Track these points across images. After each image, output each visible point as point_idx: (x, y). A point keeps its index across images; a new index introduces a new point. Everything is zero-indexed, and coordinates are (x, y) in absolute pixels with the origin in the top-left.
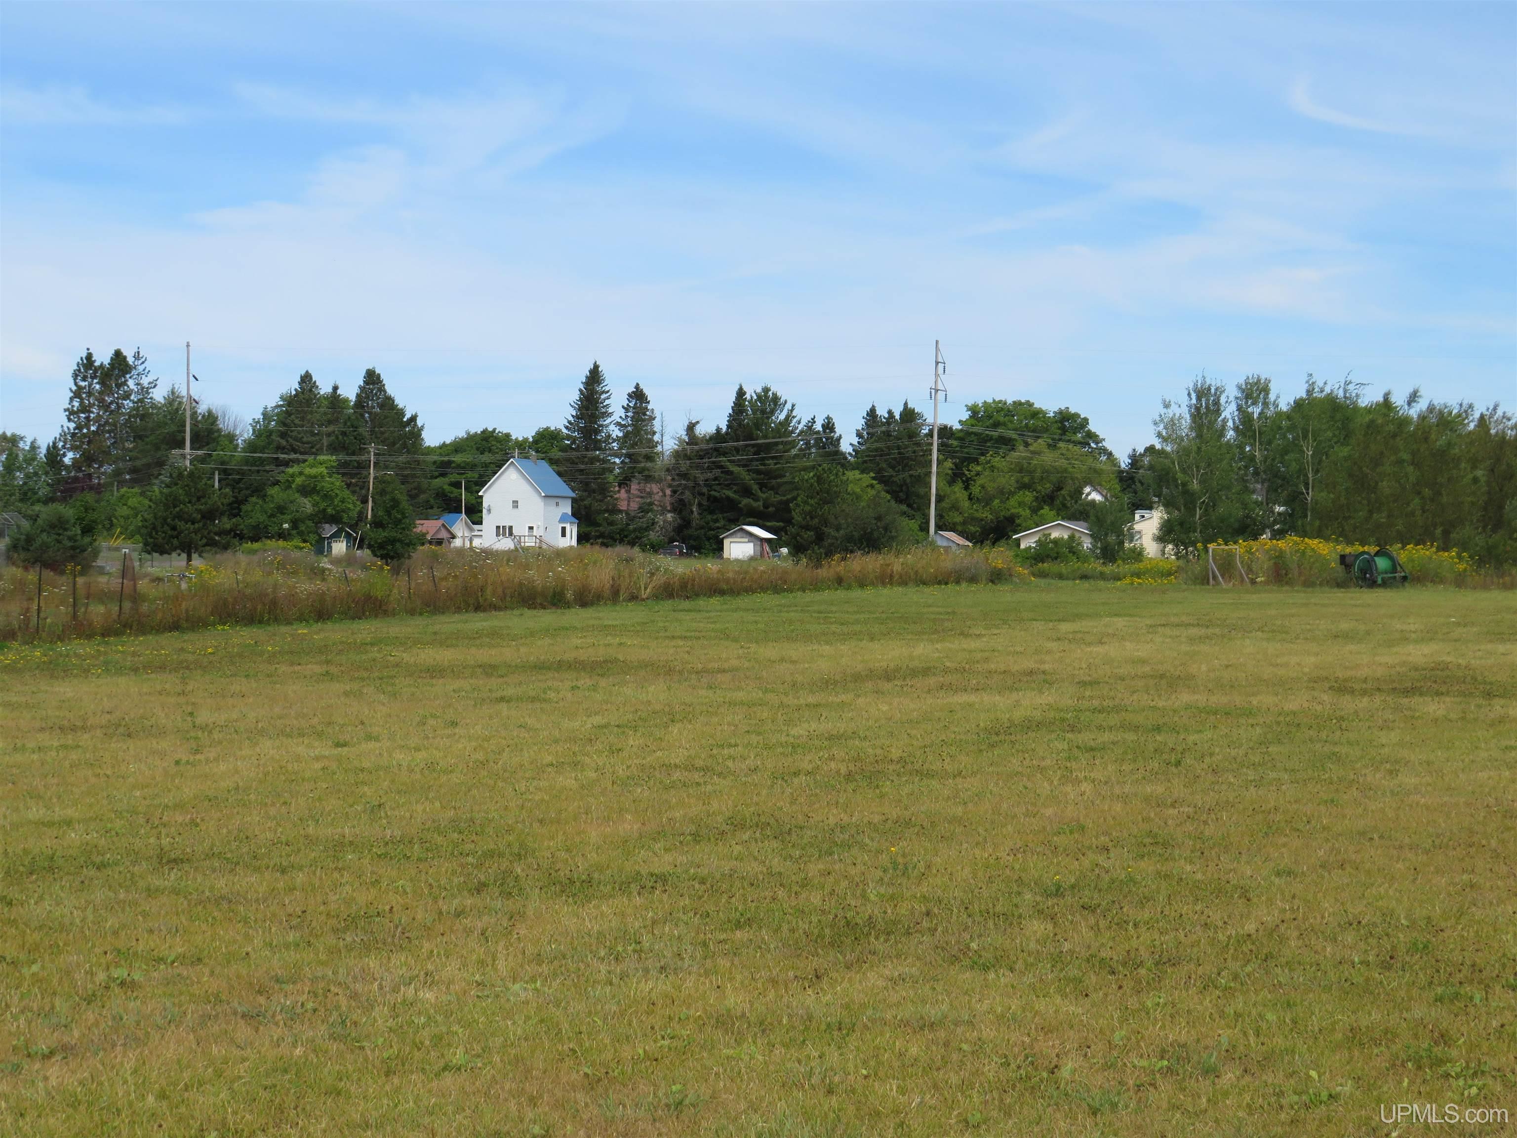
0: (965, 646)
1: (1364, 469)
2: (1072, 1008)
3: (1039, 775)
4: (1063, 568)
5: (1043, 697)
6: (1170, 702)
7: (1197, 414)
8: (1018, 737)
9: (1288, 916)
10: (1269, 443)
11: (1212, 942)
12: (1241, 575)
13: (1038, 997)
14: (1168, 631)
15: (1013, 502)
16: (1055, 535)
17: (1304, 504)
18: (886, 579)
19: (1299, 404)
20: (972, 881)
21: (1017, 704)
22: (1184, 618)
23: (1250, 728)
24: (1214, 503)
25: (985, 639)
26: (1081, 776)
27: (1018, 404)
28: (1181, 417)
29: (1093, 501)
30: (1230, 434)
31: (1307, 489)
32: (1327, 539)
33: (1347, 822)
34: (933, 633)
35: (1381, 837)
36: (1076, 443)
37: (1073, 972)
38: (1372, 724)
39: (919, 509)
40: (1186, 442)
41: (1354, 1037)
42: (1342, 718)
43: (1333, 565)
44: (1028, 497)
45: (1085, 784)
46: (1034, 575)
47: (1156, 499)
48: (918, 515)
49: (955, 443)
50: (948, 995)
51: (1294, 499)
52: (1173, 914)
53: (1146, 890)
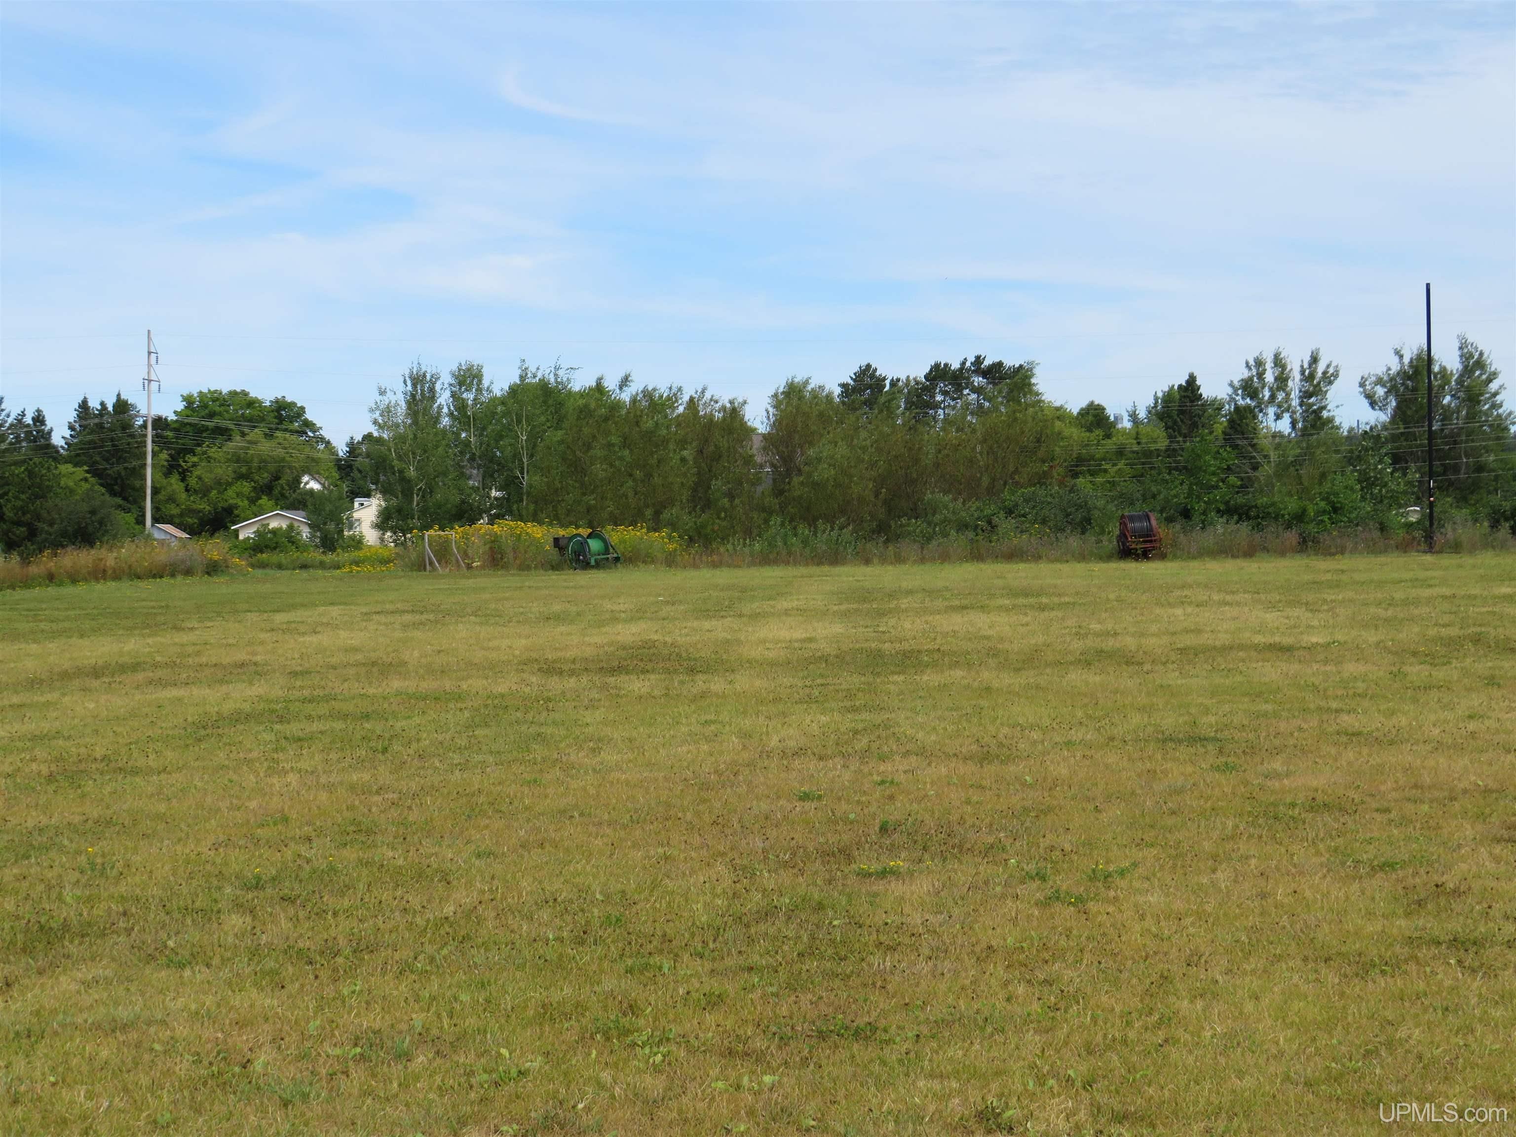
0: (177, 640)
1: (578, 452)
2: (268, 1001)
3: (245, 768)
4: (281, 557)
5: (254, 688)
6: (380, 690)
7: (413, 401)
8: (227, 730)
9: (487, 896)
10: (484, 429)
11: (410, 925)
12: (457, 561)
13: (234, 991)
14: (383, 618)
15: (230, 492)
16: (273, 524)
17: (519, 486)
18: (99, 574)
19: (514, 391)
20: (172, 878)
21: (226, 697)
22: (399, 606)
23: (458, 712)
24: (431, 489)
25: (197, 632)
26: (288, 766)
27: (233, 394)
28: (396, 404)
29: (312, 490)
30: (445, 421)
31: (522, 473)
32: (541, 523)
33: (548, 801)
34: (145, 628)
35: (582, 814)
36: (293, 432)
37: (271, 964)
38: (577, 704)
39: (135, 502)
40: (402, 430)
41: (546, 1013)
42: (549, 700)
43: (548, 547)
44: (246, 487)
45: (291, 775)
46: (253, 566)
47: (373, 487)
48: (134, 508)
49: (170, 434)
50: (143, 994)
51: (511, 485)
52: (373, 900)
53: (347, 879)
